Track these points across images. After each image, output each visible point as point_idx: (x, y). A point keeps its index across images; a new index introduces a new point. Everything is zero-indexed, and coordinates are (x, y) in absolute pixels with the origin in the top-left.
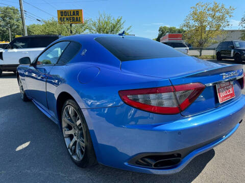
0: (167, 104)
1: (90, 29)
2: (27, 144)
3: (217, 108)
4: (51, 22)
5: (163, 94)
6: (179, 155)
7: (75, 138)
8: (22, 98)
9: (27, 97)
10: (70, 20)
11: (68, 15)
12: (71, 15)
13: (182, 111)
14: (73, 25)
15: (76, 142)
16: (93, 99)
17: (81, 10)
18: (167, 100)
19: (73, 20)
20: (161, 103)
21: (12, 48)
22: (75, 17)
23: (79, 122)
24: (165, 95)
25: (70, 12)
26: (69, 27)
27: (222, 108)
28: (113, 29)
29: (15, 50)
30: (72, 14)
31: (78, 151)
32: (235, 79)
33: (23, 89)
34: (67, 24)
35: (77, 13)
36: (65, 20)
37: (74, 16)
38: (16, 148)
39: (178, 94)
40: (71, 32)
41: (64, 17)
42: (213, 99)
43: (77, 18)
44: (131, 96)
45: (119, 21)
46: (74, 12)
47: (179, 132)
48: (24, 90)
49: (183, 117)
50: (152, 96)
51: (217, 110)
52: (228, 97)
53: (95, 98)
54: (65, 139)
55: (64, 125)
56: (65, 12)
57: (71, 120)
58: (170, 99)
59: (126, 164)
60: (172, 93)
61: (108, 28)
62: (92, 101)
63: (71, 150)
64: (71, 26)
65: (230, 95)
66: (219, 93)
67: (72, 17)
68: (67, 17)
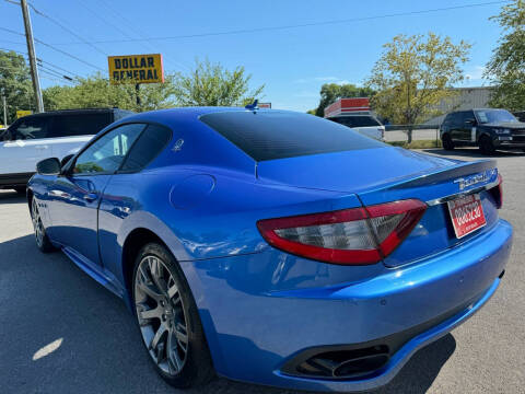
0: (354, 244)
1: (179, 94)
2: (57, 344)
3: (452, 247)
4: (94, 81)
5: (345, 224)
6: (384, 349)
7: (164, 326)
8: (40, 244)
9: (52, 243)
10: (135, 75)
11: (132, 67)
12: (137, 67)
13: (385, 257)
14: (142, 87)
15: (166, 332)
16: (197, 241)
17: (159, 55)
18: (355, 236)
19: (142, 77)
20: (344, 243)
21: (14, 139)
22: (146, 70)
23: (173, 291)
24: (350, 227)
25: (136, 60)
26: (133, 91)
27: (462, 248)
28: (228, 92)
29: (20, 143)
30: (139, 64)
31: (171, 353)
32: (484, 188)
33: (41, 226)
34: (129, 84)
35: (150, 60)
36: (125, 76)
37: (143, 68)
38: (32, 356)
39: (376, 223)
40: (138, 101)
41: (122, 69)
42: (444, 232)
43: (150, 72)
44: (283, 231)
45: (237, 77)
46: (143, 60)
47: (383, 300)
48: (45, 227)
49: (387, 269)
50: (325, 229)
51: (454, 252)
52: (473, 226)
53: (201, 239)
54: (142, 329)
55: (139, 298)
56: (125, 60)
57: (154, 287)
58: (360, 233)
59: (276, 373)
60: (364, 222)
61: (216, 90)
62: (197, 245)
63: (156, 351)
64: (137, 87)
65: (475, 220)
66: (454, 217)
67: (139, 69)
68: (129, 69)
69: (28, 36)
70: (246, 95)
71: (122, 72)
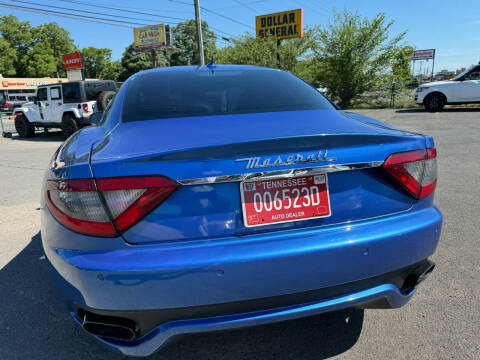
1: (314, 46)
4: (244, 41)
10: (278, 32)
11: (275, 24)
12: (279, 23)
14: (284, 43)
17: (300, 11)
19: (284, 33)
22: (287, 25)
25: (279, 17)
26: (275, 47)
30: (281, 21)
34: (271, 41)
35: (292, 17)
36: (268, 33)
37: (285, 25)
40: (278, 57)
41: (267, 27)
43: (290, 27)
46: (285, 16)
56: (270, 18)
60: (96, 194)
64: (279, 43)
65: (303, 208)
66: (249, 200)
67: (282, 25)
68: (272, 27)
69: (196, 5)
70: (385, 43)
71: (267, 30)
